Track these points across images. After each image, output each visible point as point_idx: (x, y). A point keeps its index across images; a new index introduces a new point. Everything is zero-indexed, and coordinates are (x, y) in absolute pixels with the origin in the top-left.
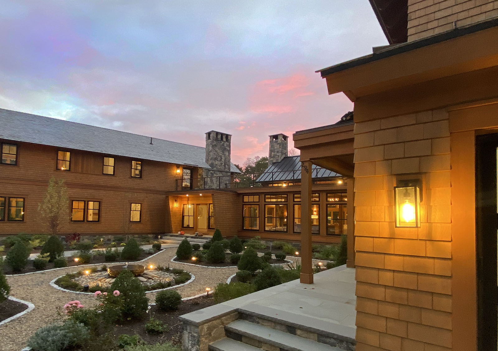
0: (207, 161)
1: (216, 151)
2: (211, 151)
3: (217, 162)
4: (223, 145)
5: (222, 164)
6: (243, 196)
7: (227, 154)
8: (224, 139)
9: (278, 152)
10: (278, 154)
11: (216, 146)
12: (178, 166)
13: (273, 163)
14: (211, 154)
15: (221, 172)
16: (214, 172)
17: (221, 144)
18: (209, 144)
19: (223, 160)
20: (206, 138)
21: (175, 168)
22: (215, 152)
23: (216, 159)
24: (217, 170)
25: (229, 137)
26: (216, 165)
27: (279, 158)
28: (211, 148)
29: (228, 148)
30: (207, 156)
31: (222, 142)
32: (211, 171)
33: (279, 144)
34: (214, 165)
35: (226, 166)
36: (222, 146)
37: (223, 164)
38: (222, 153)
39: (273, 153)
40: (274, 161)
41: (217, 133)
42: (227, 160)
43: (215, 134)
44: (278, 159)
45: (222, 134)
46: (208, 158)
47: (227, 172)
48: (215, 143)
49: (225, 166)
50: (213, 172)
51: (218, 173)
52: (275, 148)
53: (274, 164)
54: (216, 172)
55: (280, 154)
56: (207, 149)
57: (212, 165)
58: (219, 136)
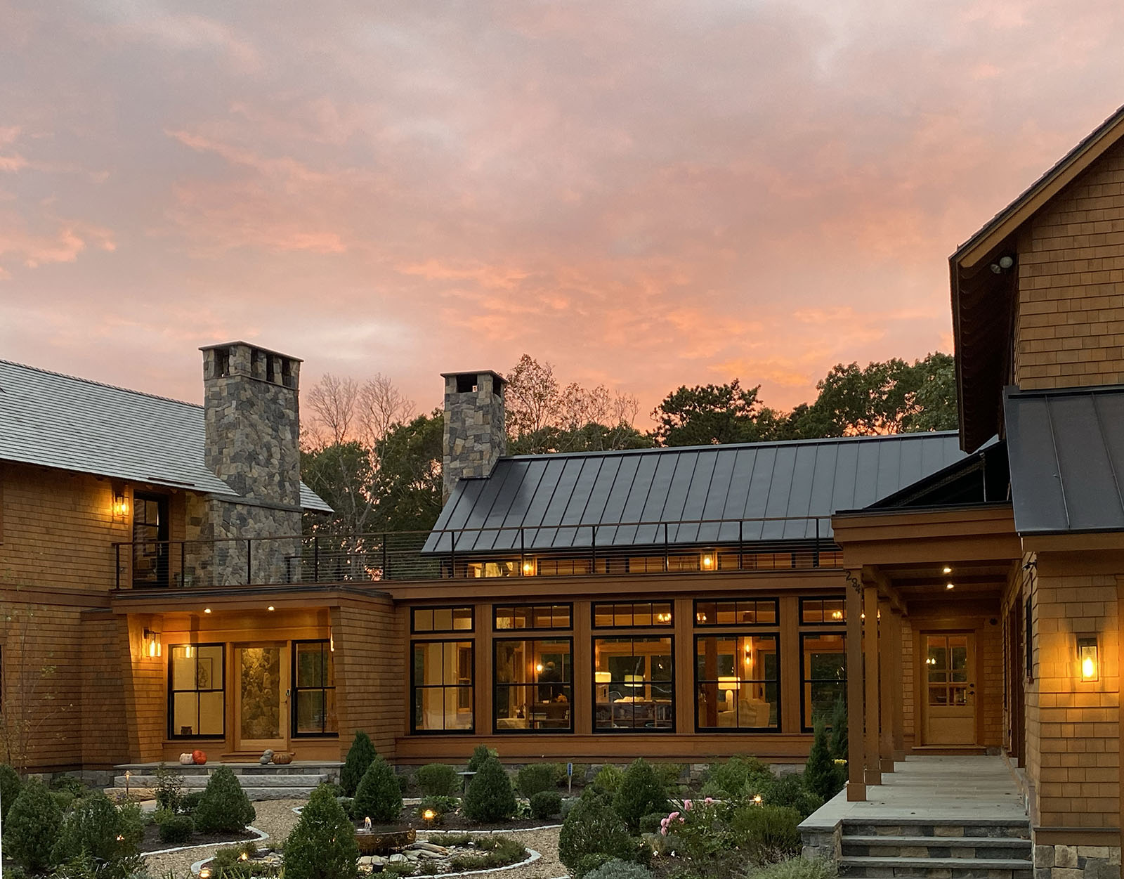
0: (214, 463)
1: (252, 425)
2: (233, 426)
3: (256, 472)
4: (274, 400)
5: (271, 476)
6: (413, 610)
7: (289, 436)
8: (278, 378)
9: (478, 439)
10: (478, 447)
11: (252, 405)
12: (119, 487)
13: (462, 479)
14: (233, 435)
15: (270, 508)
16: (249, 513)
17: (269, 396)
18: (225, 394)
19: (275, 461)
20: (206, 369)
21: (108, 495)
22: (248, 430)
23: (252, 458)
24: (258, 502)
25: (293, 366)
26: (255, 481)
27: (485, 462)
28: (231, 412)
29: (292, 415)
30: (211, 441)
31: (273, 390)
32: (239, 508)
33: (480, 408)
34: (249, 482)
35: (287, 484)
36: (273, 406)
37: (277, 478)
38: (270, 431)
39: (459, 442)
40: (466, 474)
41: (255, 352)
42: (287, 459)
43: (248, 356)
44: (480, 466)
45: (271, 356)
46: (221, 453)
47: (288, 510)
48: (249, 394)
49: (281, 484)
50: (244, 511)
51: (262, 512)
52: (469, 422)
53: (466, 481)
54: (255, 511)
55: (486, 447)
56: (212, 411)
57: (237, 482)
58: (262, 366)
